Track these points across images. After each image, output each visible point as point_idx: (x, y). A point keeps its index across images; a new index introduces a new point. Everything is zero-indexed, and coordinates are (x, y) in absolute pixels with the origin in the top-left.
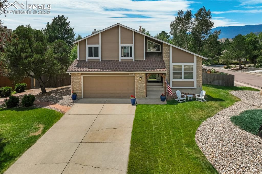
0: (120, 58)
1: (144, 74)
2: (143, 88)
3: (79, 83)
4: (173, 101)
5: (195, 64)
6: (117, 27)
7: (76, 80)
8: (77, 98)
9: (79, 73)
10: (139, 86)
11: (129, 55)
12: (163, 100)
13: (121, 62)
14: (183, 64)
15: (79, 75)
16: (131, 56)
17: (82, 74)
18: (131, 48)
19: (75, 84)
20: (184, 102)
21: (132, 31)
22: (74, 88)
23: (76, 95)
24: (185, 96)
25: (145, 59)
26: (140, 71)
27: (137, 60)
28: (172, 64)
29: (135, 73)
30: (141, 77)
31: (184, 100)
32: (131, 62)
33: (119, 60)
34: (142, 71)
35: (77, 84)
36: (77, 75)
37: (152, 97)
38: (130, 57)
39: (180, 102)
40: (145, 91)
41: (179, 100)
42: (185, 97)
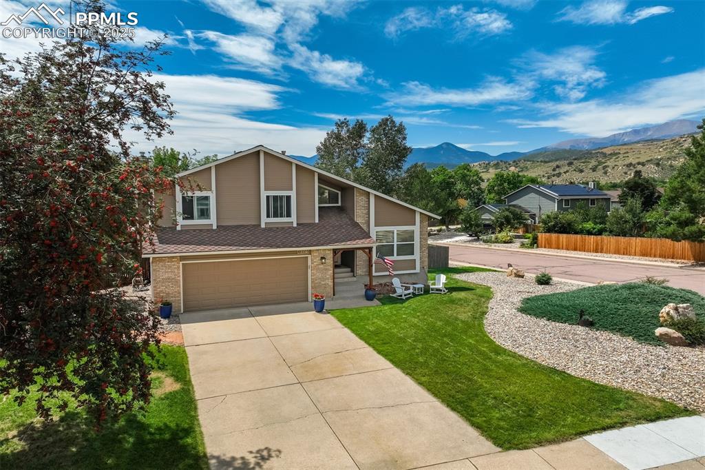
0: (264, 221)
1: (328, 250)
2: (328, 279)
3: (173, 279)
4: (389, 297)
5: (416, 229)
6: (255, 154)
7: (166, 272)
8: (172, 314)
9: (173, 257)
10: (319, 275)
11: (285, 213)
12: (369, 298)
13: (265, 229)
14: (396, 229)
15: (173, 262)
16: (289, 215)
17: (182, 258)
18: (289, 198)
19: (163, 282)
20: (411, 297)
21: (291, 163)
22: (161, 291)
23: (171, 308)
24: (411, 286)
25: (317, 221)
26: (322, 245)
27: (302, 224)
28: (374, 230)
29: (310, 251)
30: (322, 258)
31: (409, 294)
32: (290, 228)
33: (260, 225)
34: (327, 244)
35: (169, 282)
36: (168, 262)
37: (345, 295)
38: (287, 217)
39: (404, 298)
40: (331, 284)
41: (401, 296)
42: (411, 288)
